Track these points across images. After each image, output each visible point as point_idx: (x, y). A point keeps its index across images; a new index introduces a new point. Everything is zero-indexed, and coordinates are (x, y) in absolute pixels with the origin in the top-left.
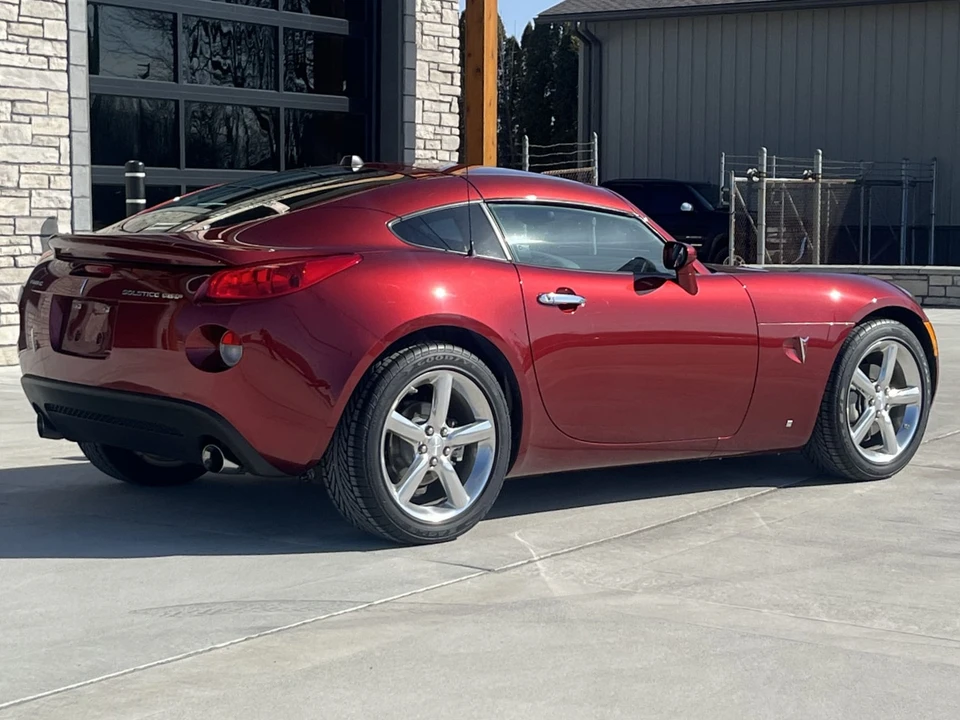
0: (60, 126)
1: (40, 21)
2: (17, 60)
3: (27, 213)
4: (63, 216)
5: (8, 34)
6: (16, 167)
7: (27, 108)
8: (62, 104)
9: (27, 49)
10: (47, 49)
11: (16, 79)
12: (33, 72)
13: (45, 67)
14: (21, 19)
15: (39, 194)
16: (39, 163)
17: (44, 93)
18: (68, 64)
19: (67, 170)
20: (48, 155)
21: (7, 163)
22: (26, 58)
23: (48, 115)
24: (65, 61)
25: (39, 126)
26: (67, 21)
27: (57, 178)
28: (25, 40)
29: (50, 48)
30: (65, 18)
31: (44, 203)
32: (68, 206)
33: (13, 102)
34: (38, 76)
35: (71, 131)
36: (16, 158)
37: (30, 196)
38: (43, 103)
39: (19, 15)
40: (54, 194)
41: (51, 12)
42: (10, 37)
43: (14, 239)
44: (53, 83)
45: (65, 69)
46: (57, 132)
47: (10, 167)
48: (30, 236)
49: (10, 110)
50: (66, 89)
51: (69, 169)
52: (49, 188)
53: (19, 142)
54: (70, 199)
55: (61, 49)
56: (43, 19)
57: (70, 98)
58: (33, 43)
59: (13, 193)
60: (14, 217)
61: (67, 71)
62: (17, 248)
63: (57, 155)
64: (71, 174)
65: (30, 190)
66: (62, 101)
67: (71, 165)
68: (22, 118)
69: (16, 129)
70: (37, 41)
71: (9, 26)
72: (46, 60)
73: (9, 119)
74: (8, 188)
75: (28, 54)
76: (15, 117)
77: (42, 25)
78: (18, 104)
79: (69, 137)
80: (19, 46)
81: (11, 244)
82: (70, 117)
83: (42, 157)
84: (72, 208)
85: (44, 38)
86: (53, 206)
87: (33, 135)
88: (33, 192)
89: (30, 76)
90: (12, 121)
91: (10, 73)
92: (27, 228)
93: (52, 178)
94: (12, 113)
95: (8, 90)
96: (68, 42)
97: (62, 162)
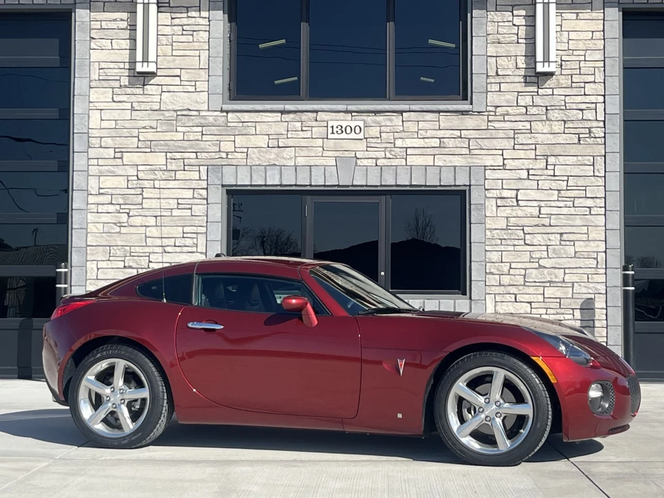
0: (598, 246)
1: (584, 188)
2: (565, 211)
3: (571, 296)
4: (600, 298)
5: (559, 197)
6: (563, 270)
7: (572, 237)
8: (600, 234)
9: (573, 204)
10: (589, 203)
11: (564, 221)
12: (577, 216)
13: (588, 213)
14: (568, 188)
15: (580, 285)
16: (581, 268)
17: (586, 228)
18: (606, 211)
19: (604, 271)
20: (587, 263)
21: (555, 268)
22: (572, 209)
23: (588, 240)
24: (604, 209)
25: (580, 246)
26: (605, 186)
27: (593, 276)
28: (572, 199)
29: (592, 203)
30: (604, 184)
31: (584, 290)
32: (604, 292)
33: (561, 234)
34: (581, 219)
35: (606, 248)
36: (561, 265)
37: (573, 287)
38: (585, 233)
39: (567, 186)
40: (591, 285)
41: (592, 182)
42: (560, 199)
43: (559, 311)
44: (593, 222)
45: (604, 213)
46: (595, 249)
47: (557, 270)
48: (573, 309)
49: (559, 238)
50: (603, 224)
51: (604, 270)
52: (588, 282)
53: (564, 256)
54: (605, 287)
55: (601, 203)
56: (586, 187)
57: (606, 229)
58: (577, 202)
59: (560, 285)
60: (560, 298)
61: (605, 215)
62: (562, 316)
63: (596, 262)
64: (606, 274)
65: (573, 283)
66: (600, 232)
67: (606, 268)
68: (568, 243)
69: (562, 249)
70: (580, 200)
71: (559, 193)
72: (588, 209)
73: (558, 243)
74: (555, 282)
75: (574, 206)
76: (563, 243)
77: (586, 190)
78: (564, 235)
79: (605, 252)
80: (566, 203)
81: (557, 314)
82: (606, 241)
83: (583, 264)
84: (606, 294)
85: (586, 197)
86: (591, 292)
87: (576, 252)
88: (575, 284)
89: (576, 219)
90: (560, 244)
91: (561, 219)
92: (570, 304)
93: (590, 276)
94: (561, 240)
95: (557, 228)
96: (605, 198)
97: (599, 267)
